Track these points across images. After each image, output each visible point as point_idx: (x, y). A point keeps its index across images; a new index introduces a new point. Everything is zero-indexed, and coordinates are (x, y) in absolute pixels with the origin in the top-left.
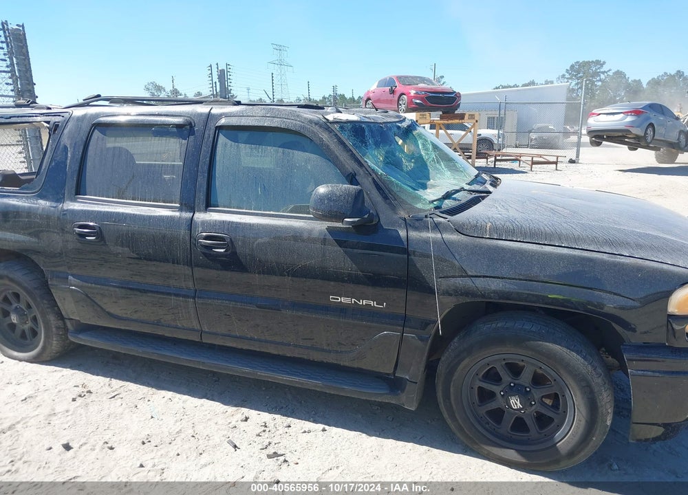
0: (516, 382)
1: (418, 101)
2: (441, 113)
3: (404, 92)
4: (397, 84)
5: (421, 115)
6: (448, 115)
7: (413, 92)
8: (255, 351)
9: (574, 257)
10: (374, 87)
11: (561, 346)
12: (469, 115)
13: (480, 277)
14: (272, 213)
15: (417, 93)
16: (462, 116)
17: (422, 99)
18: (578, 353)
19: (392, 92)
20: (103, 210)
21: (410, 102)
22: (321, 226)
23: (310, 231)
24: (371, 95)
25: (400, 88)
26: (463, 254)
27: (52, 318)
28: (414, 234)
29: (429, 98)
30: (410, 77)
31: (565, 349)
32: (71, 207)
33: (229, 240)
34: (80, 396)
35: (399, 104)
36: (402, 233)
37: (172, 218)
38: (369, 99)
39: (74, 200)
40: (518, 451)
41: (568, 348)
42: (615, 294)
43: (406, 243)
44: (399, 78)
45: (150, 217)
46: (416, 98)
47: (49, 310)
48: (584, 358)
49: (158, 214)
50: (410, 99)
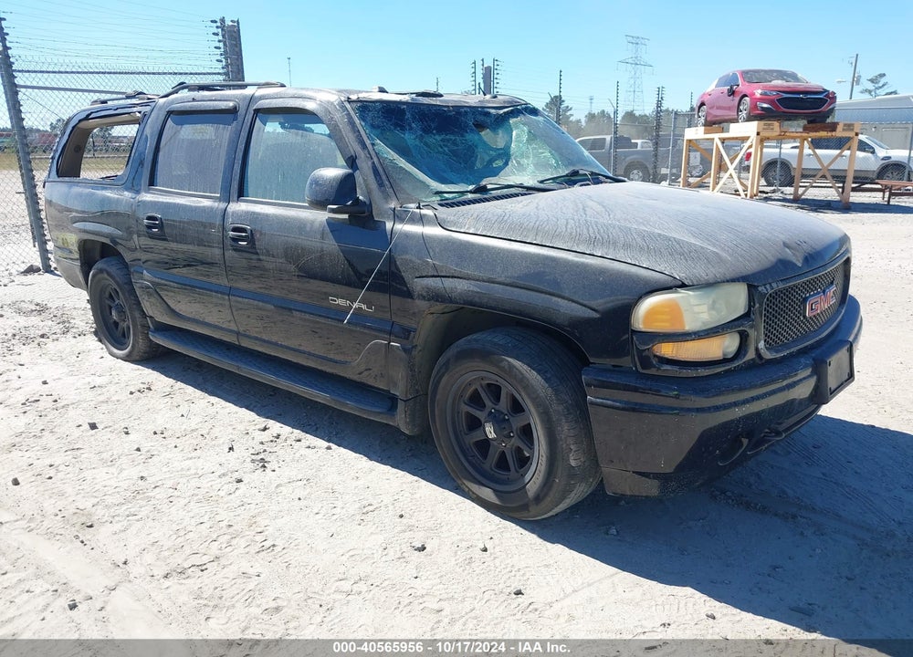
0: (497, 407)
1: (765, 105)
2: (805, 122)
3: (748, 93)
4: (740, 82)
5: (765, 125)
6: (814, 125)
7: (758, 93)
8: (270, 355)
9: (538, 256)
10: (711, 87)
11: (523, 362)
12: (845, 125)
13: (449, 277)
14: (287, 202)
15: (765, 94)
16: (833, 127)
17: (771, 102)
18: (539, 372)
19: (732, 93)
20: (165, 201)
21: (754, 107)
22: (321, 216)
23: (313, 222)
24: (706, 99)
25: (743, 87)
26: (437, 250)
27: (137, 314)
28: (399, 227)
29: (781, 101)
30: (762, 71)
31: (525, 367)
32: (144, 198)
33: (249, 232)
34: (139, 391)
35: (739, 110)
36: (389, 225)
37: (211, 209)
38: (703, 104)
39: (148, 191)
40: (495, 491)
41: (529, 366)
42: (573, 301)
43: (389, 237)
44: (745, 74)
45: (196, 208)
46: (762, 100)
47: (135, 306)
48: (547, 380)
49: (202, 205)
50: (755, 101)
